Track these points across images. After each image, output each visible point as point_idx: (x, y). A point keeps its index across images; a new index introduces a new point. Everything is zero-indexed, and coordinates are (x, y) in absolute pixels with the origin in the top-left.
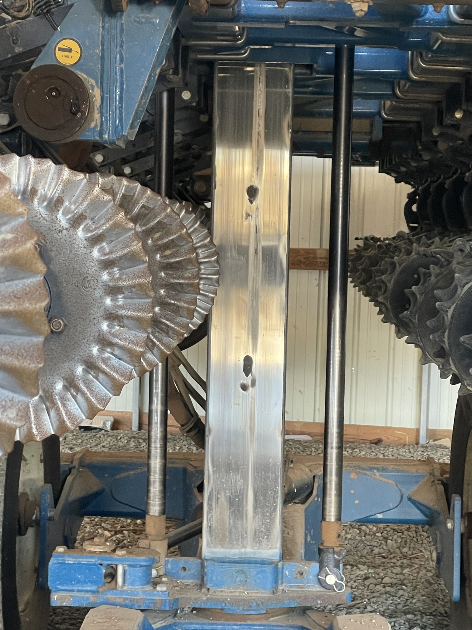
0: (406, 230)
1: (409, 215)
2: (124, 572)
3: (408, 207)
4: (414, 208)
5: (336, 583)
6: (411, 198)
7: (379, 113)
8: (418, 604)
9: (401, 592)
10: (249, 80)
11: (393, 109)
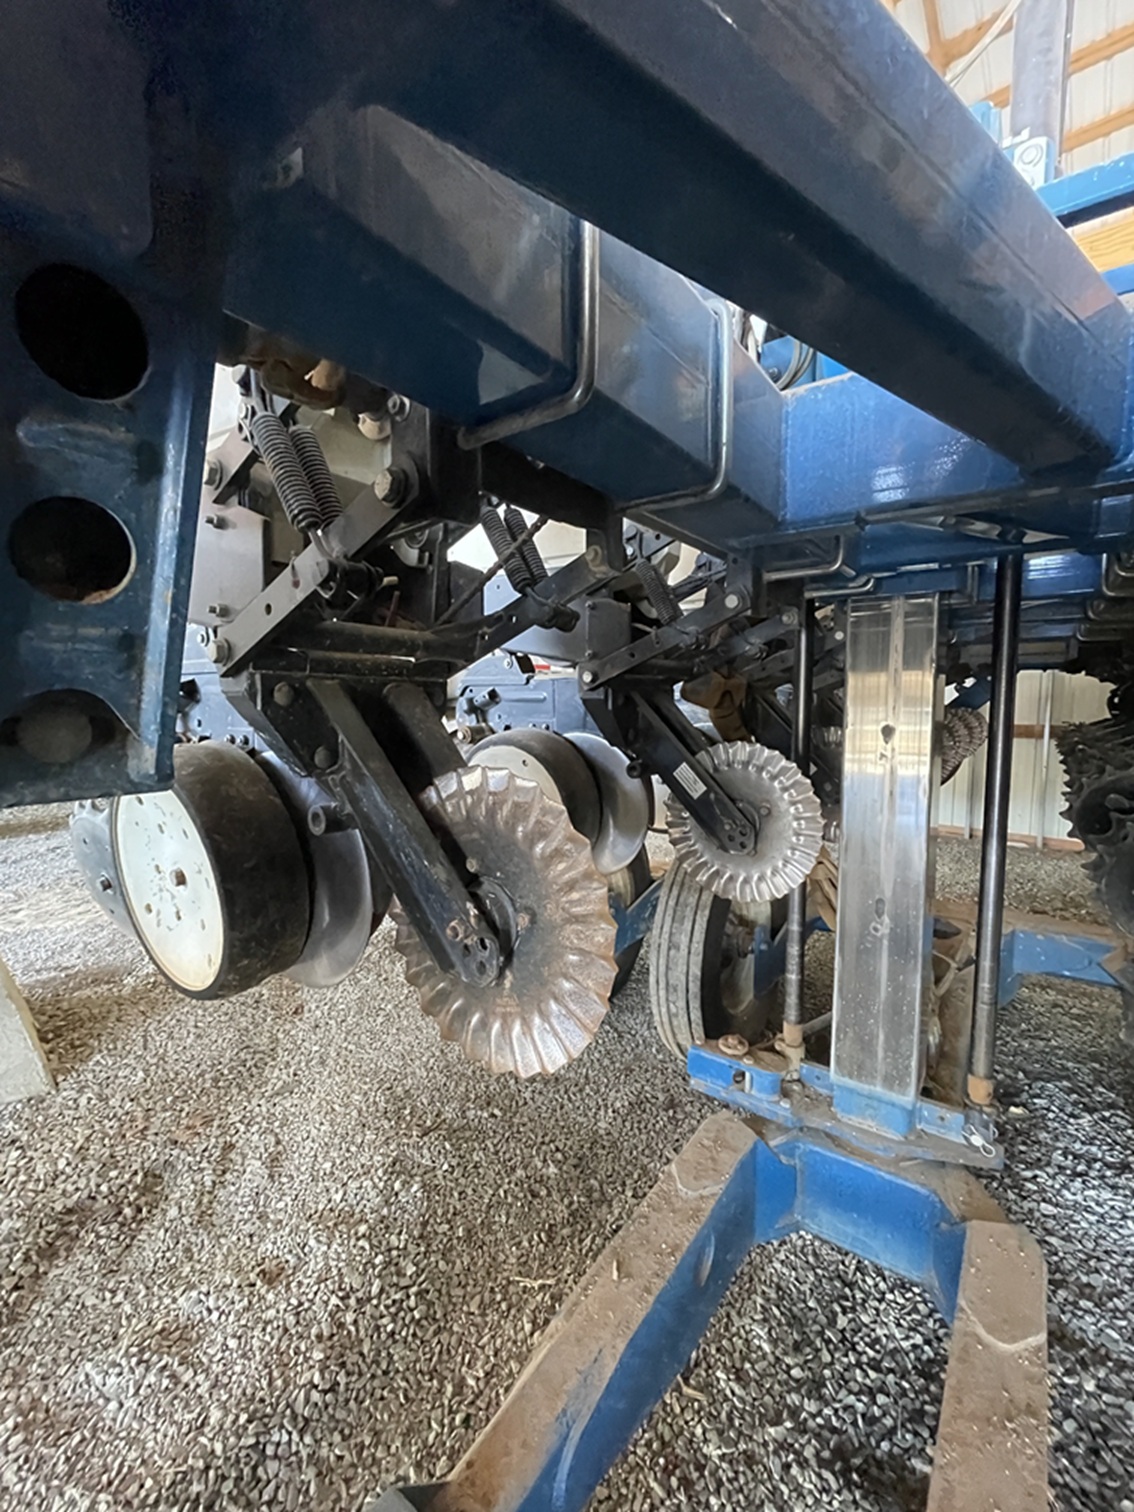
0: (1108, 716)
1: (1111, 705)
2: (752, 1078)
3: (1110, 700)
4: (1116, 700)
5: (984, 1147)
6: (1114, 693)
7: (1074, 636)
8: (1106, 1047)
9: (1088, 1029)
10: (886, 619)
11: (1089, 632)
